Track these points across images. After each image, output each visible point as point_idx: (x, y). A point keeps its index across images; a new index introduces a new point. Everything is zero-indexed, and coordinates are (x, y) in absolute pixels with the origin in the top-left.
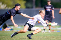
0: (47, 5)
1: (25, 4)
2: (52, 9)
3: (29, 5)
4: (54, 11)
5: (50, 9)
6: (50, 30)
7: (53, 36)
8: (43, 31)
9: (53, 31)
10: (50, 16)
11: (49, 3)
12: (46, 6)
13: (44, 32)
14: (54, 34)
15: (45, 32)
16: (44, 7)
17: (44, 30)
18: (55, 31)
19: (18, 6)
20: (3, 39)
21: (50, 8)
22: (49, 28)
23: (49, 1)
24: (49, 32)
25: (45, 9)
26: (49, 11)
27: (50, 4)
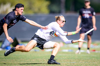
0: (85, 8)
1: (49, 7)
2: (93, 15)
3: (55, 8)
4: (96, 17)
5: (89, 14)
6: (88, 49)
7: (93, 59)
8: (78, 51)
9: (94, 51)
10: (88, 26)
11: (88, 5)
12: (83, 9)
13: (78, 53)
14: (96, 56)
15: (82, 53)
16: (78, 11)
17: (79, 49)
18: (96, 52)
19: (20, 8)
20: (12, 64)
21: (89, 12)
22: (88, 46)
23: (88, 2)
24: (88, 53)
25: (81, 14)
26: (87, 18)
27: (89, 7)
